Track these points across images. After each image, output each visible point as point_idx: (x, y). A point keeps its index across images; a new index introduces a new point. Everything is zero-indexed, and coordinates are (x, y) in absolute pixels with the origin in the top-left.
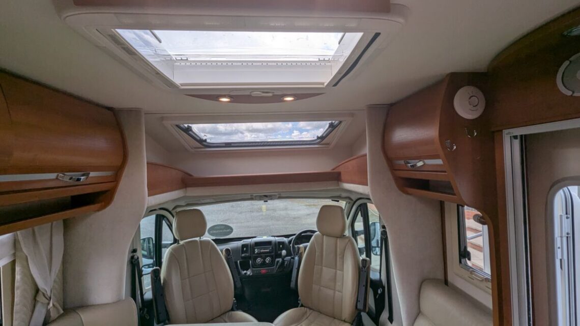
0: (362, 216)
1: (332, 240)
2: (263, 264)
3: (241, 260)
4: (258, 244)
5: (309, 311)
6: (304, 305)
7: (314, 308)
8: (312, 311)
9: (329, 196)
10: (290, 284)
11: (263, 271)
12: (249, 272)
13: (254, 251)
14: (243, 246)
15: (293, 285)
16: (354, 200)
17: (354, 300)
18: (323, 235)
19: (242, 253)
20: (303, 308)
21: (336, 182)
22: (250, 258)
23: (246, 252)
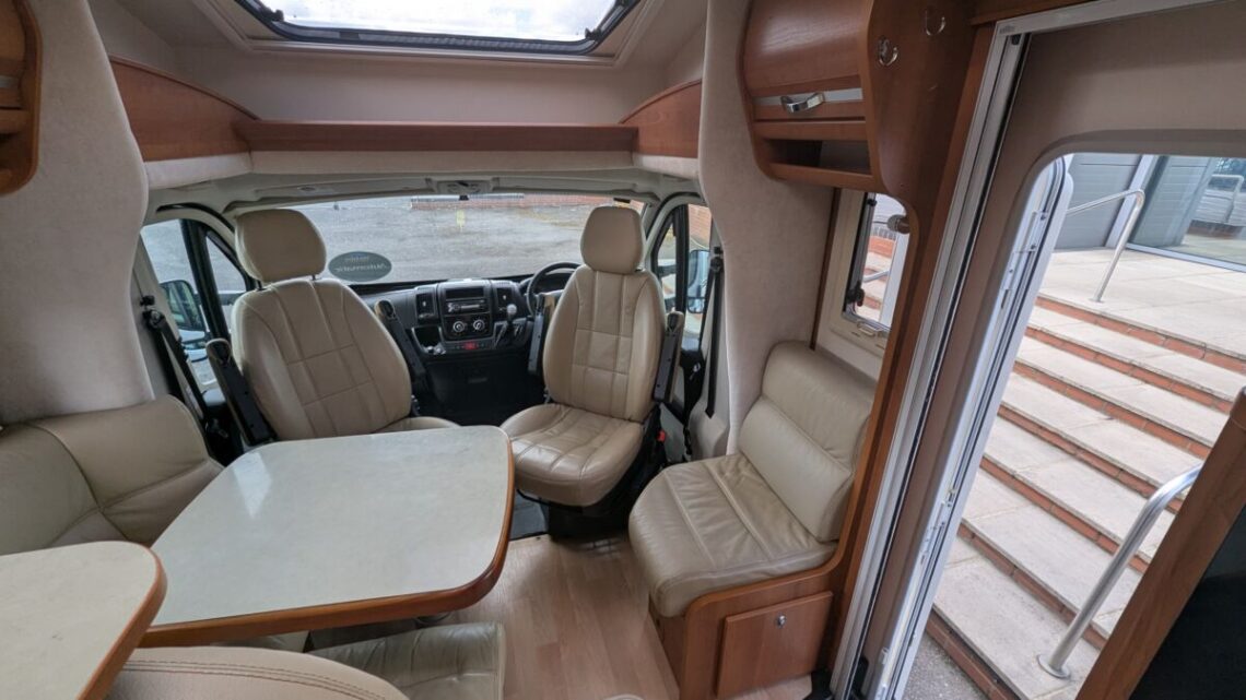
0: (675, 234)
1: (615, 279)
2: (469, 333)
3: (419, 326)
4: (453, 294)
5: (564, 410)
6: (554, 399)
7: (573, 403)
8: (568, 409)
9: (610, 188)
10: (527, 367)
11: (470, 345)
12: (438, 349)
13: (446, 308)
14: (420, 298)
15: (532, 366)
16: (662, 199)
17: (649, 384)
18: (595, 270)
19: (419, 312)
20: (553, 405)
21: (626, 153)
22: (437, 321)
23: (428, 309)
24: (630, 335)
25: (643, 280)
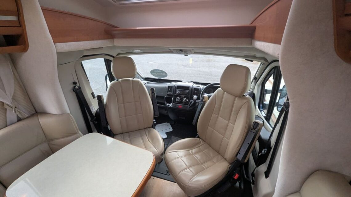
0: (273, 79)
1: (231, 98)
2: (181, 102)
3: (167, 96)
4: (179, 87)
5: (202, 143)
6: (200, 136)
7: (206, 141)
8: (205, 142)
9: (243, 55)
11: (180, 106)
12: (171, 105)
13: (176, 92)
14: (169, 87)
15: (194, 122)
16: (269, 62)
18: (224, 92)
19: (168, 92)
20: (198, 139)
21: (250, 39)
22: (172, 96)
23: (171, 91)
24: (234, 124)
25: (245, 101)
